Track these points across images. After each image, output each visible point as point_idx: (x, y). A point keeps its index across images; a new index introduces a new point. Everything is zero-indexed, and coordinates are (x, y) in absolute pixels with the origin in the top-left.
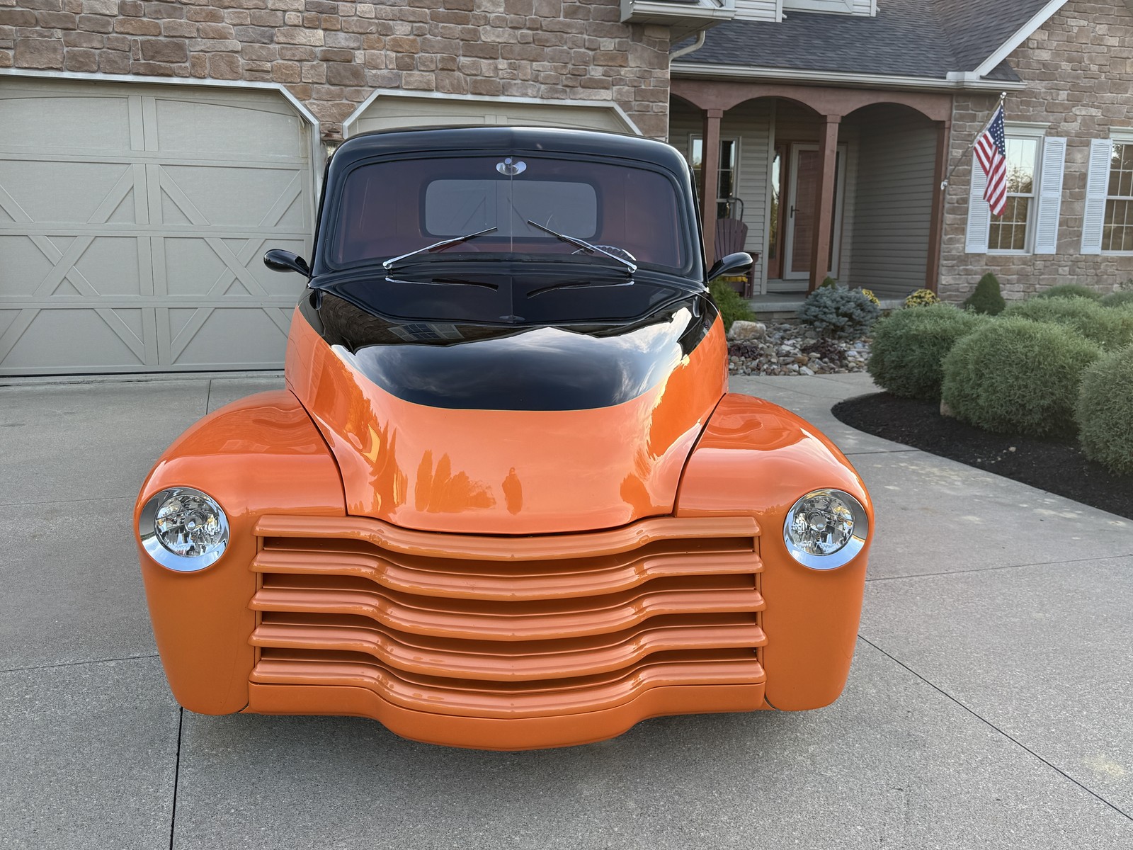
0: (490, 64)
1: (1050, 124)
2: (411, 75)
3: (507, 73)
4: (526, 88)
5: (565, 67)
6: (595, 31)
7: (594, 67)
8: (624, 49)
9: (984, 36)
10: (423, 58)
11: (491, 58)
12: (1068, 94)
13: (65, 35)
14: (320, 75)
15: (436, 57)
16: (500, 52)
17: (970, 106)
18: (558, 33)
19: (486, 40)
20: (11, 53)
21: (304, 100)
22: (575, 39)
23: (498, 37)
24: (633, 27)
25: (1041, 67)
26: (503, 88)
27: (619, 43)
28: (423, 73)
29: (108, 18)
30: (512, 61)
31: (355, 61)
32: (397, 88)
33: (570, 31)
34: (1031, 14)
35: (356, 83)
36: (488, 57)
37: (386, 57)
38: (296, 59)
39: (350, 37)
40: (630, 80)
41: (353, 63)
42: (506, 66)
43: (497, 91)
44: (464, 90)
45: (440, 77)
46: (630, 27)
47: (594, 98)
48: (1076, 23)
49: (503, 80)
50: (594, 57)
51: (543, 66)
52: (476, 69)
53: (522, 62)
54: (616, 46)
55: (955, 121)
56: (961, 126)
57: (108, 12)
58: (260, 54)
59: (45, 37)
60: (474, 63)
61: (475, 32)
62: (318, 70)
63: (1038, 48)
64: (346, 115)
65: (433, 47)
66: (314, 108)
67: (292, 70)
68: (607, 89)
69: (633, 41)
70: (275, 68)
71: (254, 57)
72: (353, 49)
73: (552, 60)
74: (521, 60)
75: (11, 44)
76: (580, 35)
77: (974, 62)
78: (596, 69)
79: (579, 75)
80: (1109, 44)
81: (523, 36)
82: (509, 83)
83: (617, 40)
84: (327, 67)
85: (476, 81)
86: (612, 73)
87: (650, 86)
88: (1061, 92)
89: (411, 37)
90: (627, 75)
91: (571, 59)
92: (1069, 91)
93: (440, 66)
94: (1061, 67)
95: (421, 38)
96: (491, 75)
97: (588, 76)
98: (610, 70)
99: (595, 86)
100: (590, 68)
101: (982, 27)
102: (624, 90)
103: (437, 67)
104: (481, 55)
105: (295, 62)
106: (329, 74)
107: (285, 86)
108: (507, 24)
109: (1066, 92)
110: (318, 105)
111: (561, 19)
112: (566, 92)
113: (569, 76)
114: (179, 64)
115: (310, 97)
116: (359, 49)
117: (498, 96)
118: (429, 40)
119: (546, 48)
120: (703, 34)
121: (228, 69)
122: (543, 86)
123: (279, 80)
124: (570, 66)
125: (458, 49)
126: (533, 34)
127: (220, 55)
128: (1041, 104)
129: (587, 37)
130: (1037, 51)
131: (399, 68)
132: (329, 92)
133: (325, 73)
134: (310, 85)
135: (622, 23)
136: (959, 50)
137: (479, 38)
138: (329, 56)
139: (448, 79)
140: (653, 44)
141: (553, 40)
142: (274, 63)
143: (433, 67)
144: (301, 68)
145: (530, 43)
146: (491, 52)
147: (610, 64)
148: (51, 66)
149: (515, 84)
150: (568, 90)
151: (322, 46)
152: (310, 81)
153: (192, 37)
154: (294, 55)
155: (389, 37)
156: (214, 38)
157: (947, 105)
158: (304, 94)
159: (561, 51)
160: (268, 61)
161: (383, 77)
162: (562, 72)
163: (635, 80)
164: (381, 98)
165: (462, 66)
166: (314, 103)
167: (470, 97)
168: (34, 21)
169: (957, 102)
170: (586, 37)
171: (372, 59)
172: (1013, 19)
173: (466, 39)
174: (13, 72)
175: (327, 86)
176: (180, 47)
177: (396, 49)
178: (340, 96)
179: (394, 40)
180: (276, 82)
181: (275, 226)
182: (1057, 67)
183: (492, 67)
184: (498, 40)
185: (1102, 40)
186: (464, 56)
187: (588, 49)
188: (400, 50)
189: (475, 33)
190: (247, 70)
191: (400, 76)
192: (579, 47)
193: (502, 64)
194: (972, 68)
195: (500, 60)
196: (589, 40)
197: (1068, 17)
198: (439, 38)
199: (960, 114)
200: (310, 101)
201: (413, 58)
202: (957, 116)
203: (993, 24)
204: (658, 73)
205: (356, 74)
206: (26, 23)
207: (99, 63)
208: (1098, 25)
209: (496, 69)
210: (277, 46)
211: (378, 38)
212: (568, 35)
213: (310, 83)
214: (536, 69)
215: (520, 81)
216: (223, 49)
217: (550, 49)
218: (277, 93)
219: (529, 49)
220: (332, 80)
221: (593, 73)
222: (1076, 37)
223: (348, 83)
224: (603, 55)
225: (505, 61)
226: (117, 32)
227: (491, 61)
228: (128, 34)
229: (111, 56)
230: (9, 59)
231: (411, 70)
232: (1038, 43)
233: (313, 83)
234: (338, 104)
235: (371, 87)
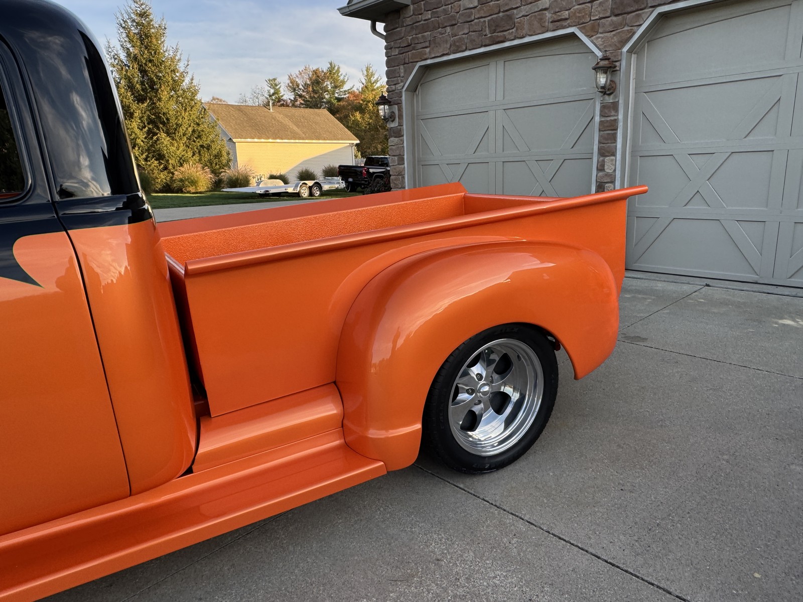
13: (452, 30)
14: (606, 10)
20: (427, 50)
21: (592, 36)
29: (472, 10)
35: (637, 7)
57: (472, 6)
58: (561, 5)
59: (443, 34)
62: (604, 6)
64: (624, 42)
66: (599, 42)
67: (584, 12)
70: (571, 15)
71: (557, 10)
75: (427, 44)
105: (587, 4)
106: (614, 7)
107: (578, 28)
110: (602, 38)
114: (508, 31)
115: (597, 32)
121: (539, 25)
123: (574, 24)
127: (535, 16)
132: (612, 23)
133: (610, 7)
134: (598, 21)
142: (572, 10)
144: (593, 7)
148: (443, 53)
152: (597, 17)
153: (517, 8)
156: (531, 3)
158: (592, 31)
160: (567, 10)
164: (664, 16)
166: (599, 37)
168: (437, 25)
174: (429, 62)
175: (611, 18)
176: (510, 18)
178: (622, 25)
180: (572, 26)
181: (572, 148)
190: (552, 22)
200: (598, 35)
206: (435, 28)
207: (466, 44)
213: (597, 19)
216: (536, 10)
218: (573, 36)
220: (617, 11)
223: (629, 9)
226: (477, 19)
228: (482, 17)
229: (472, 37)
230: (426, 54)
233: (601, 19)
234: (619, 33)
235: (651, 7)
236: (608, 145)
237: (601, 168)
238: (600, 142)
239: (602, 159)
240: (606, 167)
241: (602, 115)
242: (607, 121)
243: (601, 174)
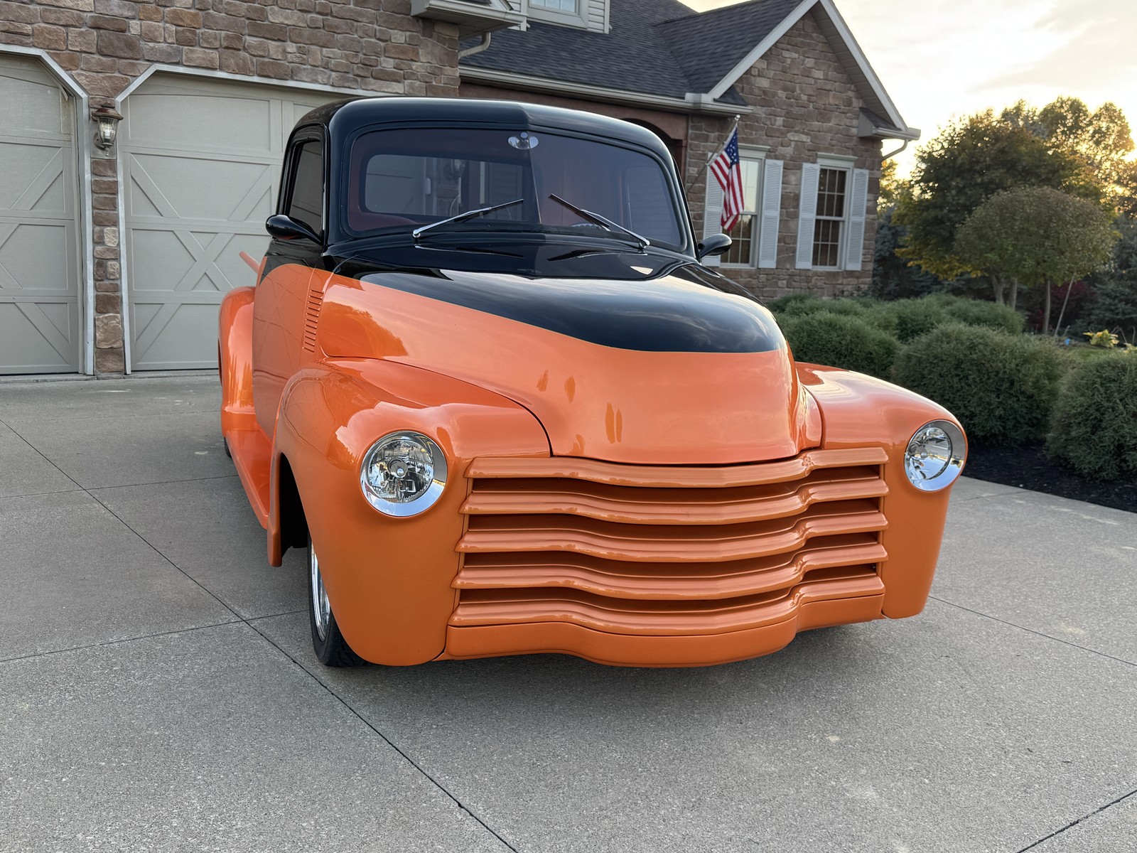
0: (278, 46)
1: (769, 147)
2: (192, 51)
3: (296, 57)
4: (316, 74)
5: (356, 56)
6: (385, 22)
7: (385, 58)
8: (415, 43)
9: (712, 60)
10: (206, 34)
11: (279, 40)
12: (784, 120)
14: (89, 44)
15: (220, 34)
16: (288, 34)
17: (704, 127)
18: (348, 21)
19: (273, 21)
21: (70, 70)
22: (366, 28)
23: (286, 18)
24: (423, 22)
25: (762, 93)
26: (292, 72)
27: (410, 36)
28: (206, 50)
30: (302, 45)
31: (130, 32)
32: (177, 64)
33: (360, 20)
34: (754, 43)
35: (130, 55)
36: (276, 38)
37: (164, 30)
38: (61, 23)
39: (125, 5)
40: (422, 76)
41: (127, 33)
42: (295, 50)
43: (287, 75)
44: (250, 71)
45: (224, 56)
46: (420, 21)
47: (386, 90)
48: (790, 55)
49: (292, 64)
50: (384, 48)
51: (333, 53)
52: (264, 51)
53: (311, 47)
54: (407, 39)
55: (691, 140)
56: (697, 146)
58: (18, 14)
60: (261, 44)
61: (262, 11)
62: (87, 38)
63: (759, 76)
64: (119, 90)
65: (217, 23)
66: (83, 80)
67: (57, 36)
68: (399, 82)
69: (424, 35)
70: (36, 32)
71: (11, 18)
72: (127, 18)
73: (343, 47)
74: (312, 44)
76: (371, 25)
77: (708, 85)
78: (387, 62)
79: (371, 66)
80: (815, 77)
81: (312, 20)
82: (298, 67)
83: (408, 33)
84: (98, 36)
85: (263, 63)
86: (403, 66)
87: (441, 83)
88: (778, 118)
89: (192, 11)
90: (418, 70)
91: (362, 49)
92: (784, 118)
93: (225, 44)
94: (777, 95)
95: (203, 13)
96: (280, 57)
97: (379, 67)
98: (402, 63)
99: (387, 78)
100: (382, 59)
101: (708, 52)
102: (416, 85)
103: (221, 45)
104: (268, 36)
105: (60, 27)
106: (100, 43)
107: (47, 53)
108: (296, 7)
109: (782, 118)
110: (87, 77)
111: (352, 6)
112: (357, 81)
113: (360, 65)
115: (77, 67)
116: (134, 19)
117: (287, 80)
118: (213, 16)
119: (336, 35)
120: (489, 36)
122: (333, 73)
123: (41, 46)
124: (361, 55)
125: (244, 28)
126: (323, 19)
128: (762, 129)
129: (378, 28)
130: (759, 79)
131: (179, 42)
132: (100, 63)
133: (95, 42)
134: (78, 54)
135: (413, 17)
136: (691, 73)
137: (267, 18)
138: (100, 23)
139: (233, 58)
140: (442, 41)
141: (344, 27)
142: (35, 25)
143: (217, 44)
144: (67, 34)
145: (319, 28)
146: (278, 34)
147: (401, 57)
149: (305, 69)
150: (359, 79)
151: (91, 12)
152: (78, 49)
154: (59, 19)
155: (168, 9)
157: (684, 125)
158: (70, 63)
159: (352, 40)
160: (28, 24)
161: (162, 52)
162: (354, 61)
163: (427, 76)
164: (158, 74)
165: (248, 46)
166: (82, 75)
167: (256, 79)
169: (692, 122)
170: (375, 26)
171: (149, 31)
172: (739, 46)
173: (253, 17)
175: (97, 56)
177: (175, 22)
178: (112, 68)
179: (174, 12)
180: (37, 47)
182: (775, 95)
183: (280, 50)
184: (286, 22)
185: (810, 72)
186: (250, 35)
187: (379, 39)
188: (181, 23)
189: (262, 14)
191: (180, 52)
192: (370, 37)
193: (291, 47)
194: (707, 90)
195: (289, 43)
196: (380, 30)
197: (783, 49)
198: (224, 15)
199: (695, 133)
200: (78, 71)
201: (194, 33)
202: (693, 136)
203: (718, 50)
204: (448, 70)
205: (131, 45)
208: (807, 59)
209: (285, 51)
210: (38, 7)
211: (156, 8)
212: (359, 24)
213: (77, 51)
214: (327, 55)
215: (310, 67)
217: (340, 36)
218: (37, 60)
219: (319, 34)
220: (104, 50)
221: (384, 65)
222: (789, 68)
223: (123, 55)
224: (394, 47)
225: (294, 45)
227: (279, 43)
231: (192, 46)
232: (759, 71)
233: (81, 52)
234: (110, 77)
235: (148, 61)
236: (106, 211)
237: (99, 241)
238: (94, 208)
239: (97, 229)
240: (106, 240)
241: (94, 173)
242: (104, 182)
243: (99, 248)
